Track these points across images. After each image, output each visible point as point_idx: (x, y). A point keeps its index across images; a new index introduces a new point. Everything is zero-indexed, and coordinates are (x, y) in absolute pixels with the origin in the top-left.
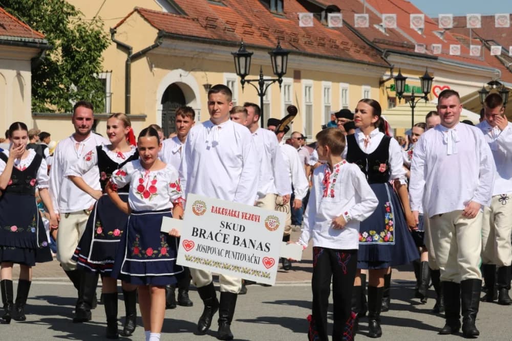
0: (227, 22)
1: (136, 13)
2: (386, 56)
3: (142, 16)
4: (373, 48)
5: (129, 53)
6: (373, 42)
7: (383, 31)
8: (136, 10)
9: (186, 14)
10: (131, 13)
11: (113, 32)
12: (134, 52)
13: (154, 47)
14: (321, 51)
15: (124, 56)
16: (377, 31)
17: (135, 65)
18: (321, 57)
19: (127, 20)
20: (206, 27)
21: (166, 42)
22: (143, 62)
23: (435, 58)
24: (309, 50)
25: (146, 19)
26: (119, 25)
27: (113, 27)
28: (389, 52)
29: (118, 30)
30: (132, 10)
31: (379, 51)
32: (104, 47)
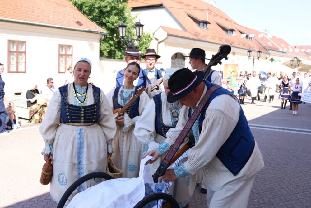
0: (205, 35)
1: (161, 27)
2: (268, 51)
3: (163, 28)
4: (265, 48)
5: (158, 41)
6: (265, 47)
7: (270, 44)
8: (161, 26)
9: (186, 30)
10: (159, 28)
11: (153, 34)
12: (160, 41)
13: (166, 39)
14: (243, 47)
15: (157, 42)
16: (268, 44)
17: (160, 45)
18: (242, 48)
19: (158, 30)
20: (193, 35)
21: (170, 38)
22: (162, 44)
23: (286, 53)
24: (238, 46)
25: (164, 30)
26: (155, 32)
27: (153, 32)
28: (269, 49)
29: (155, 33)
30: (160, 26)
31: (266, 49)
32: (152, 39)
